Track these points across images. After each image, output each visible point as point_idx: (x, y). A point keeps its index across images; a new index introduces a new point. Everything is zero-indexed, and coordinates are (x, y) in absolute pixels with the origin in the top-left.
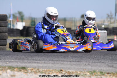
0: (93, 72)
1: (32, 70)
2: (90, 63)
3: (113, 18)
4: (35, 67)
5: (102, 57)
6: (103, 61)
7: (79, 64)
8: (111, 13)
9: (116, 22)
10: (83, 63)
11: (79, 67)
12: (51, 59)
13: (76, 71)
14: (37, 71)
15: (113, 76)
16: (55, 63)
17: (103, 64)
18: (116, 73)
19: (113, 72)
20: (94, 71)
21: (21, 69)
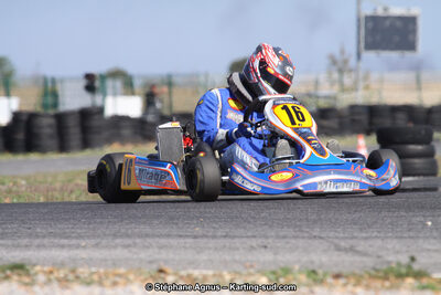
0: (280, 272)
1: (51, 272)
2: (270, 240)
3: (350, 71)
4: (62, 265)
5: (314, 217)
6: (316, 232)
7: (228, 244)
8: (342, 52)
9: (361, 85)
10: (244, 239)
11: (228, 258)
12: (123, 231)
13: (217, 272)
14: (71, 277)
15: (355, 285)
16: (135, 245)
17: (316, 242)
18: (367, 272)
19: (357, 271)
20: (282, 269)
21: (8, 272)
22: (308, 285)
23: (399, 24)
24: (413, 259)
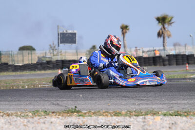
22: (44, 116)
23: (70, 35)
24: (76, 107)
